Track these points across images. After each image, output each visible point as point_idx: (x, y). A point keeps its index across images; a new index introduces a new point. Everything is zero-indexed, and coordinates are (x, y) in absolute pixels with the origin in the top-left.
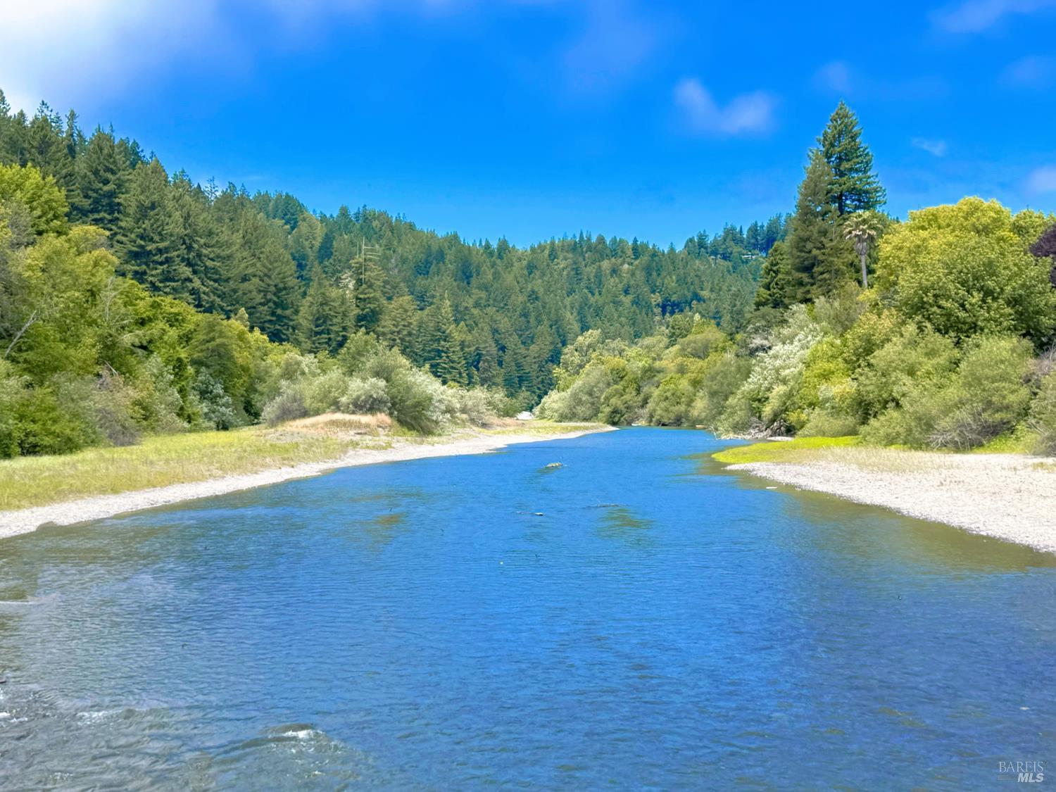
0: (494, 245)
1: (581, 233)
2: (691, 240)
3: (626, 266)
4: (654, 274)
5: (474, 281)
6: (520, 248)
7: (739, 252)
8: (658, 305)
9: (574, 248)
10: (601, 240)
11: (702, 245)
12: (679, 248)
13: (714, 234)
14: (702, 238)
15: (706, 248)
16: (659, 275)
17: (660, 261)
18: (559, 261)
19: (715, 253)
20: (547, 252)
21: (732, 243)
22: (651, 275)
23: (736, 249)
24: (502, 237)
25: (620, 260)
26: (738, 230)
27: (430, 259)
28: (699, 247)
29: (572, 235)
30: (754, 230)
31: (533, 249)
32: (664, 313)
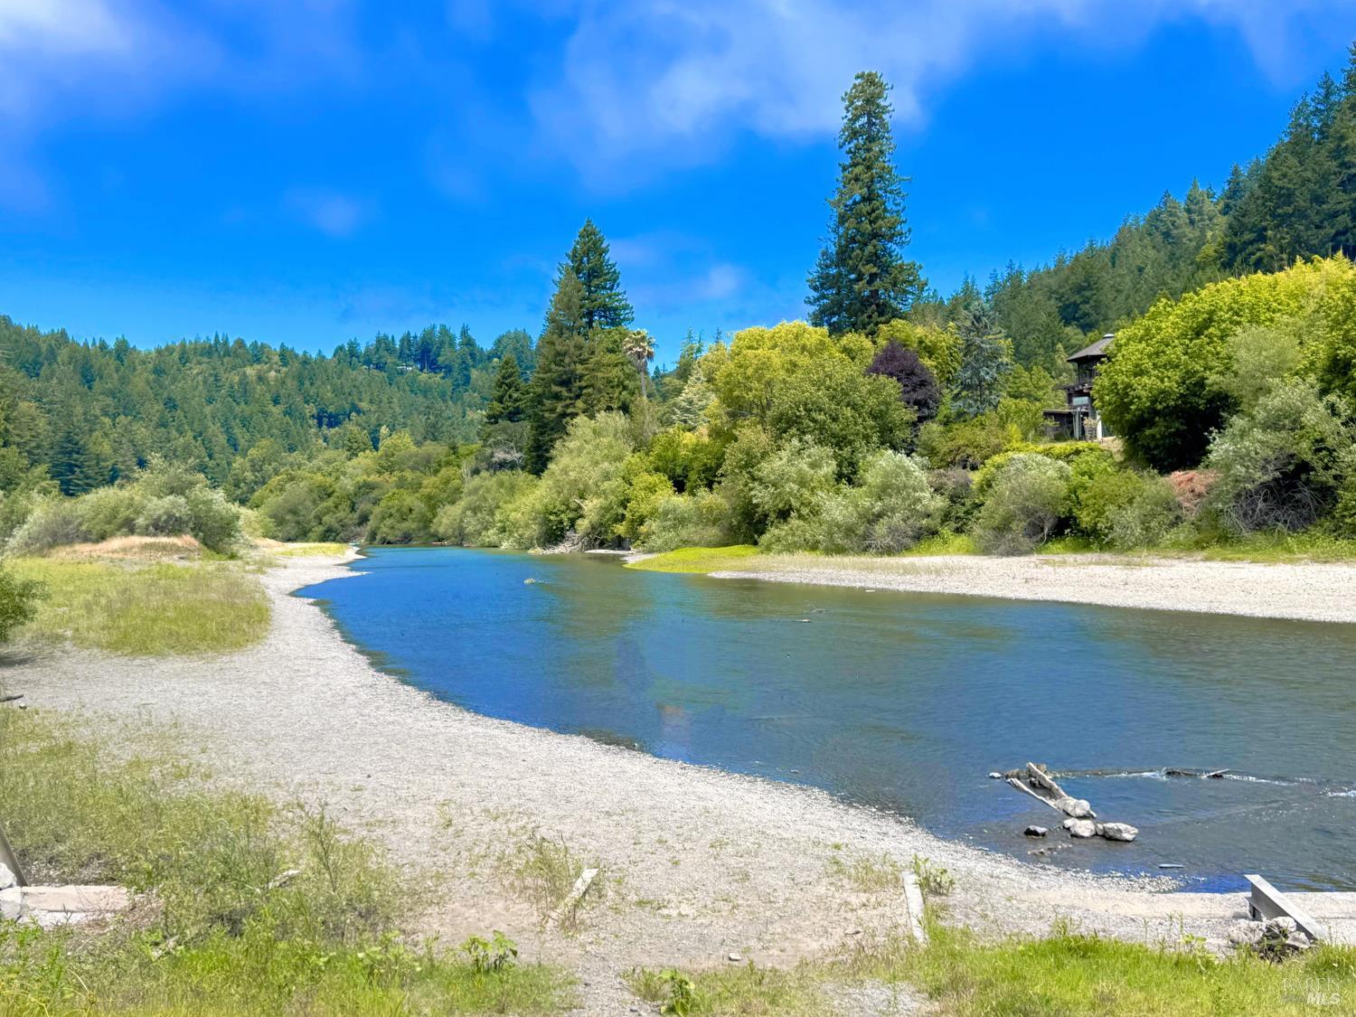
0: (111, 344)
1: (217, 336)
2: (341, 348)
3: (273, 374)
4: (307, 383)
5: (96, 384)
6: (142, 349)
7: (394, 363)
8: (313, 416)
9: (209, 351)
10: (240, 343)
11: (353, 352)
12: (329, 355)
13: (365, 342)
14: (353, 345)
15: (357, 357)
16: (312, 384)
17: (313, 369)
18: (192, 365)
19: (368, 362)
20: (176, 356)
21: (386, 353)
22: (303, 384)
23: (390, 360)
24: (120, 337)
25: (266, 367)
26: (390, 338)
27: (41, 359)
28: (349, 355)
29: (206, 336)
30: (406, 339)
31: (159, 352)
32: (320, 424)
